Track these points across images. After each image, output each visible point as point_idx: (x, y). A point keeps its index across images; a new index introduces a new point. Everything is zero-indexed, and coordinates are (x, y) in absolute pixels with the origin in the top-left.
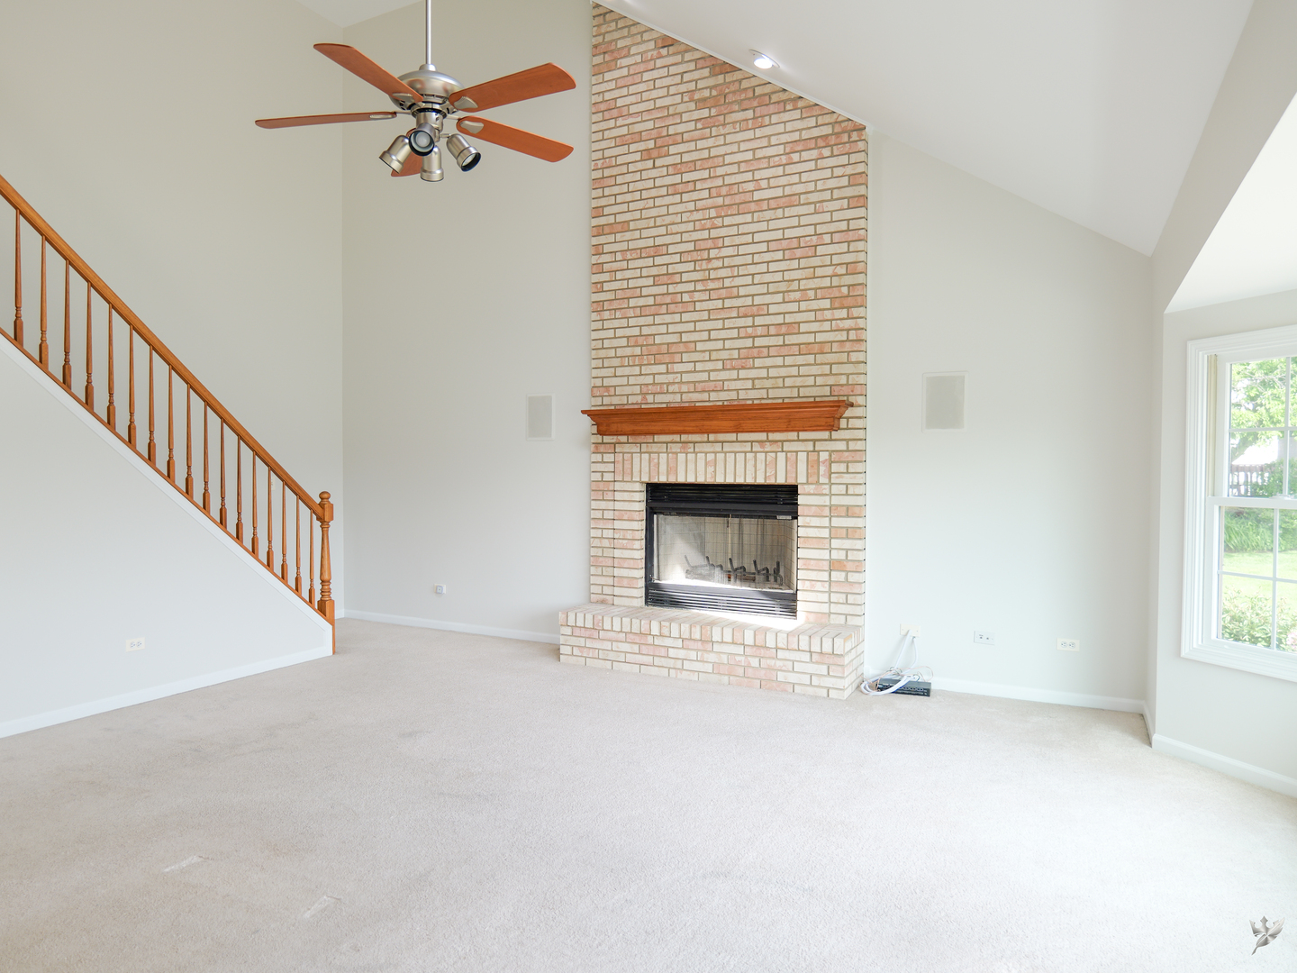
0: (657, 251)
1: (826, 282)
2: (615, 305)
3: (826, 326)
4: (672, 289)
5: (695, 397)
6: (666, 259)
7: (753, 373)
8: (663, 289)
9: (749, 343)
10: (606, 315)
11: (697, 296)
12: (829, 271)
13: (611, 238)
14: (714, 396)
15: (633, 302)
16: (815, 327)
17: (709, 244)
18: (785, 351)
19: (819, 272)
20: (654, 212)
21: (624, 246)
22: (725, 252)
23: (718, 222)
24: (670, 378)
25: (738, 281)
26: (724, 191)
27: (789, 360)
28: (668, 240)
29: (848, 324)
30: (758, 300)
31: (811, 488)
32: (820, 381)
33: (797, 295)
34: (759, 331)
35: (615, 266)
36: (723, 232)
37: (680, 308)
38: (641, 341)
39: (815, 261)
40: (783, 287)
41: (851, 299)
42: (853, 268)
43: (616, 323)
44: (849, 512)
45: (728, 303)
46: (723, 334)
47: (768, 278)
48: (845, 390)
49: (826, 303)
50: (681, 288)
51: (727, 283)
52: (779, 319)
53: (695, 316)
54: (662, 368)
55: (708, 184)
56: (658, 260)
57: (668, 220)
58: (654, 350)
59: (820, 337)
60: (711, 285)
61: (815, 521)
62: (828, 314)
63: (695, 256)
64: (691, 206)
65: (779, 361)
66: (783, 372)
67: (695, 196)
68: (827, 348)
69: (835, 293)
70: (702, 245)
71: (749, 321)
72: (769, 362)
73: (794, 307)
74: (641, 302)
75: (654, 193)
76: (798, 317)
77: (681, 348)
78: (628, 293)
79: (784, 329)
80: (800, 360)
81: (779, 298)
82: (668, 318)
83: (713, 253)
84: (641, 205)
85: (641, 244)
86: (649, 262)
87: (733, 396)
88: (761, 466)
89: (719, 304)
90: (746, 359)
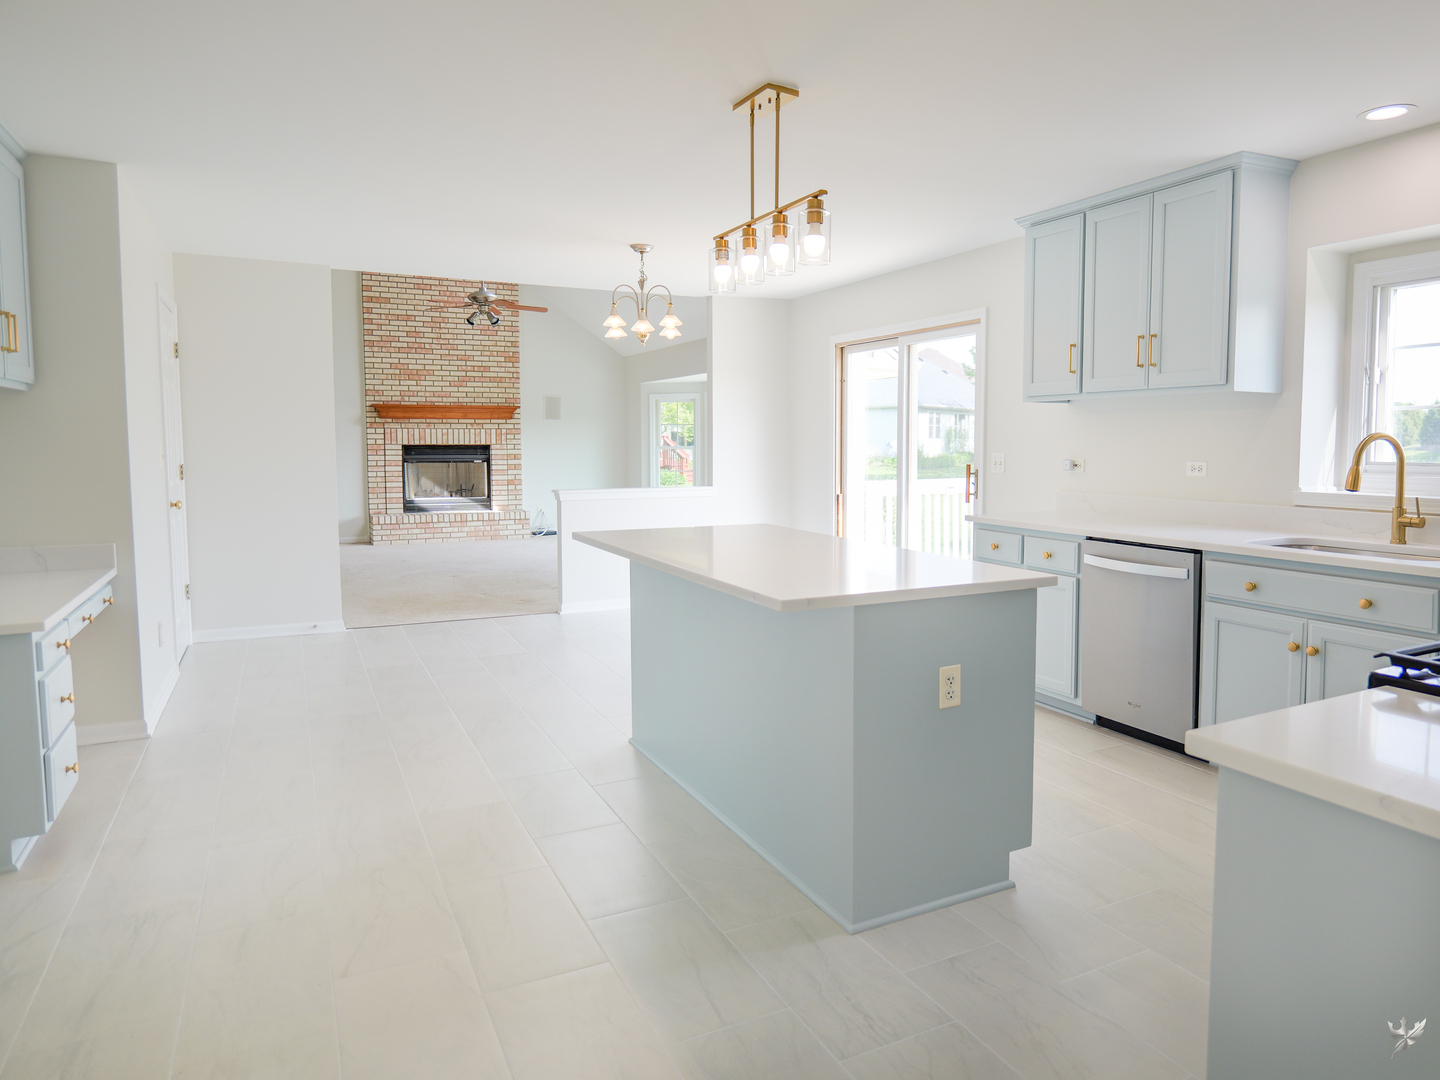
0: (408, 318)
1: (502, 349)
2: (382, 344)
3: (503, 370)
4: (418, 340)
5: (434, 399)
6: (414, 324)
7: (466, 389)
8: (413, 340)
9: (464, 374)
10: (376, 349)
11: (434, 346)
12: (503, 344)
13: (378, 305)
14: (445, 400)
15: (393, 344)
16: (497, 369)
17: (440, 320)
18: (483, 379)
19: (498, 343)
20: (406, 296)
21: (387, 312)
22: (449, 326)
23: (445, 310)
24: (419, 388)
25: (457, 342)
26: (448, 294)
27: (485, 384)
28: (415, 313)
29: (513, 370)
30: (468, 353)
31: (498, 446)
32: (500, 395)
33: (488, 353)
34: (469, 368)
35: (380, 322)
36: (448, 315)
37: (424, 351)
38: (399, 366)
39: (497, 338)
40: (481, 348)
41: (514, 359)
42: (515, 344)
43: (382, 355)
44: (516, 457)
45: (452, 352)
46: (449, 368)
47: (473, 342)
48: (512, 401)
49: (503, 359)
50: (423, 340)
51: (451, 342)
52: (480, 364)
53: (433, 357)
54: (414, 383)
55: (439, 288)
56: (409, 323)
57: (415, 302)
58: (408, 372)
59: (500, 375)
60: (442, 342)
61: (501, 462)
62: (503, 364)
63: (432, 325)
64: (429, 298)
65: (480, 384)
66: (482, 390)
67: (431, 293)
68: (503, 380)
69: (507, 355)
70: (435, 319)
71: (464, 363)
72: (474, 384)
73: (487, 359)
74: (399, 345)
75: (405, 285)
76: (489, 364)
77: (425, 373)
78: (390, 339)
79: (482, 369)
80: (491, 385)
81: (479, 353)
82: (416, 356)
83: (442, 325)
84: (397, 290)
85: (398, 312)
86: (404, 323)
87: (456, 400)
88: (473, 436)
89: (447, 352)
90: (462, 382)
